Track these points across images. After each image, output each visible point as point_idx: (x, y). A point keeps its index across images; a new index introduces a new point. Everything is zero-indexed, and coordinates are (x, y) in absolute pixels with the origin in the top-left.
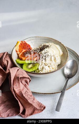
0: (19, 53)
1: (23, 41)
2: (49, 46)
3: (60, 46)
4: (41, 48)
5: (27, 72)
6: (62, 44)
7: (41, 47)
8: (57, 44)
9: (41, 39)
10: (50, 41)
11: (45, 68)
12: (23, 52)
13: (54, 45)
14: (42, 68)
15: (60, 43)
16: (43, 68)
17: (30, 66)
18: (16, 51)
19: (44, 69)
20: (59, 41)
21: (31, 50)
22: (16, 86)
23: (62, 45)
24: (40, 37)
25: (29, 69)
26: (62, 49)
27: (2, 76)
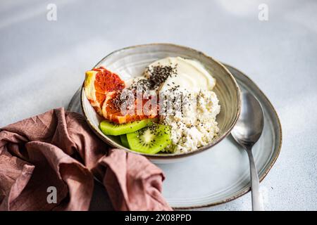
0: (98, 104)
1: (98, 67)
2: (173, 66)
3: (201, 62)
4: (151, 78)
5: (149, 157)
6: (208, 55)
7: (150, 74)
8: (191, 58)
9: (141, 53)
10: (170, 54)
11: (190, 136)
12: (109, 100)
13: (185, 62)
14: (180, 136)
15: (200, 53)
16: (183, 136)
17: (148, 136)
18: (90, 101)
19: (188, 138)
20: (195, 51)
21: (123, 87)
22: (137, 203)
23: (208, 58)
24: (140, 46)
25: (150, 147)
26: (211, 71)
27: (80, 181)
